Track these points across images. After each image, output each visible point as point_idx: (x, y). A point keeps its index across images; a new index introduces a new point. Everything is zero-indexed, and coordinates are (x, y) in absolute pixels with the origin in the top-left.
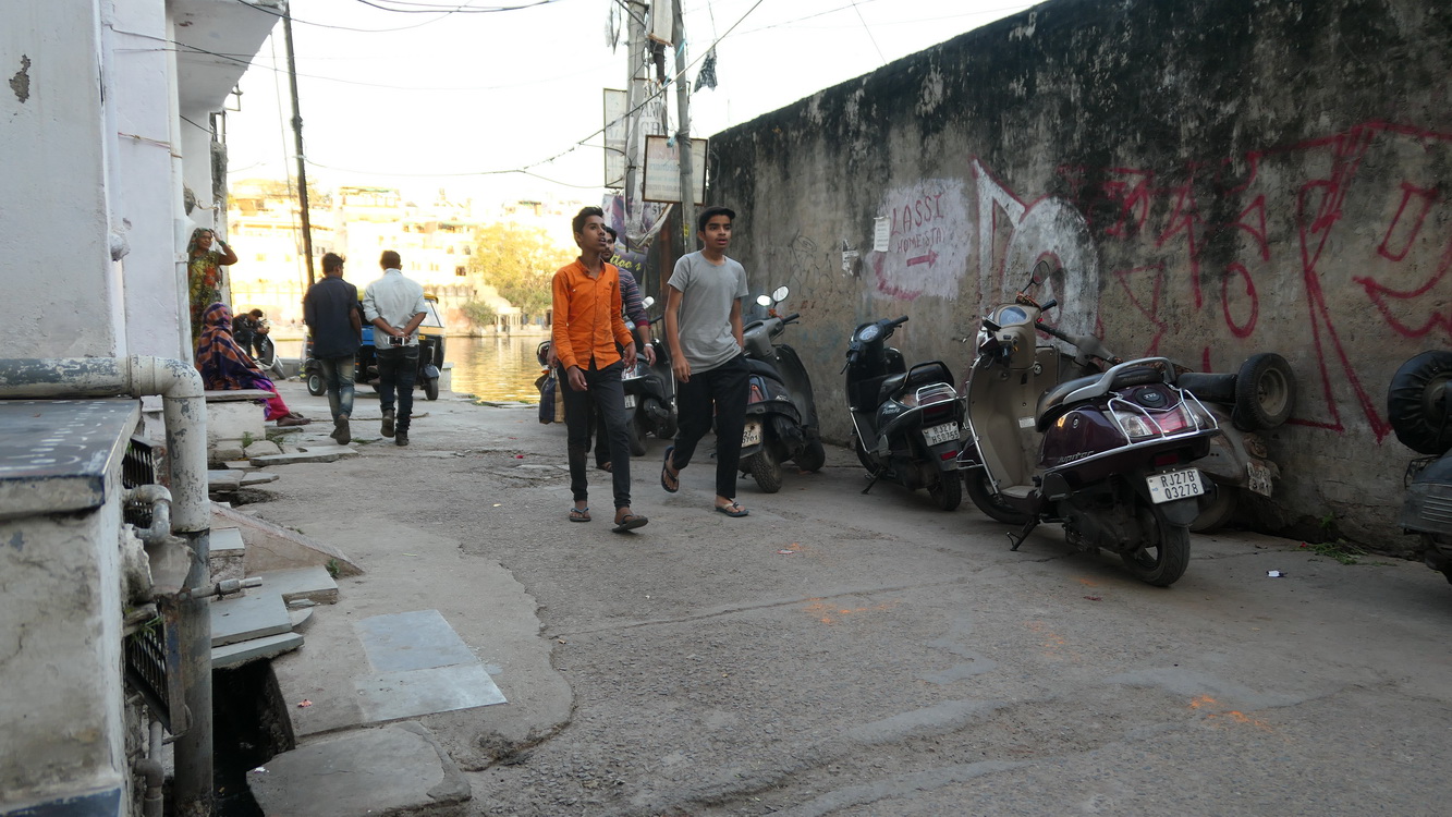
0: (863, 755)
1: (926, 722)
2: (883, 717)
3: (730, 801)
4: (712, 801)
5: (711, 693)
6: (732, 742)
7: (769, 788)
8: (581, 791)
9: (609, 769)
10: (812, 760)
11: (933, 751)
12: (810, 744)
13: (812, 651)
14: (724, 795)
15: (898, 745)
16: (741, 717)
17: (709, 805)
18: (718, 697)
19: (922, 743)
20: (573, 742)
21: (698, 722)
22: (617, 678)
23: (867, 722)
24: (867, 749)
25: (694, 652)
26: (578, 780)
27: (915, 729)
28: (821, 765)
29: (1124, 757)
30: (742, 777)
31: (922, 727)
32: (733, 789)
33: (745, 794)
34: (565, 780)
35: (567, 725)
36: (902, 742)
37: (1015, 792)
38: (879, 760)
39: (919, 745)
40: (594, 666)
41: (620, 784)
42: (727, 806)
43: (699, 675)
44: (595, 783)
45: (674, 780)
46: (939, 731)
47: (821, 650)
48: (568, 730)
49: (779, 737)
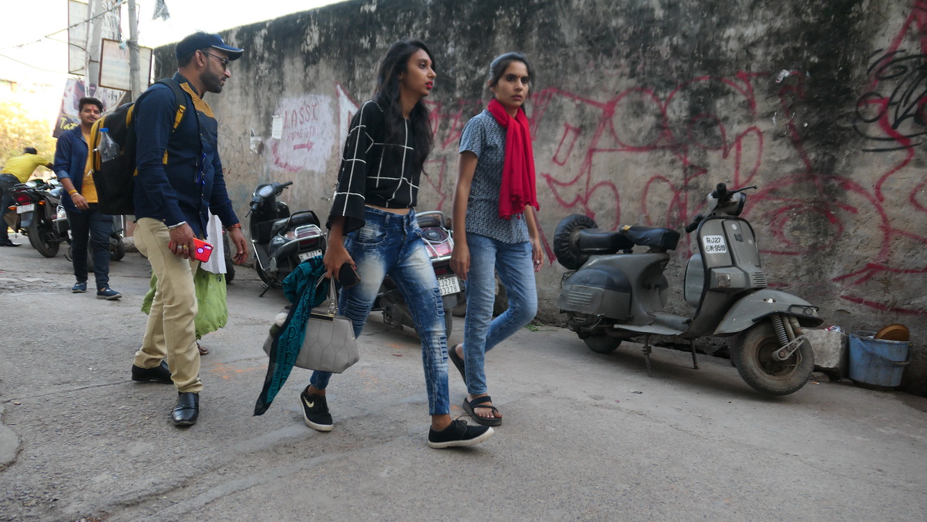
0: (244, 460)
1: (288, 435)
2: (260, 435)
3: (144, 501)
4: (129, 503)
5: (135, 431)
6: (149, 462)
7: (175, 488)
8: (21, 509)
9: (47, 491)
10: (207, 467)
11: (291, 453)
12: (206, 457)
13: (214, 397)
14: (140, 498)
15: (268, 451)
16: (157, 444)
17: (128, 506)
18: (140, 432)
19: (284, 449)
20: (16, 475)
21: (123, 451)
22: (59, 427)
23: (248, 439)
24: (247, 456)
25: (124, 404)
26: (19, 501)
27: (280, 440)
28: (214, 470)
29: (406, 444)
30: (154, 484)
31: (285, 438)
32: (146, 493)
33: (156, 496)
34: (7, 502)
35: (12, 463)
36: (271, 449)
37: (340, 471)
38: (254, 462)
39: (282, 450)
40: (40, 420)
41: (55, 500)
42: (142, 505)
43: (127, 419)
44: (34, 502)
45: (100, 493)
46: (296, 440)
47: (220, 396)
48: (13, 468)
49: (184, 455)
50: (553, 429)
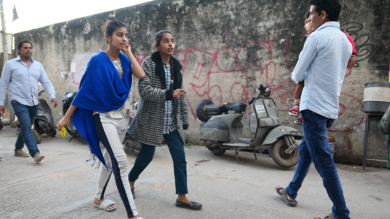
0: (66, 215)
1: (85, 202)
2: (73, 203)
5: (13, 207)
11: (87, 210)
12: (48, 216)
13: (50, 189)
15: (77, 210)
16: (24, 212)
18: (16, 208)
19: (84, 209)
23: (67, 206)
24: (67, 213)
25: (7, 195)
27: (82, 205)
29: (139, 201)
31: (84, 204)
36: (78, 209)
37: (110, 216)
38: (70, 216)
39: (83, 209)
43: (9, 202)
46: (90, 204)
47: (53, 188)
49: (38, 216)
50: (201, 189)
